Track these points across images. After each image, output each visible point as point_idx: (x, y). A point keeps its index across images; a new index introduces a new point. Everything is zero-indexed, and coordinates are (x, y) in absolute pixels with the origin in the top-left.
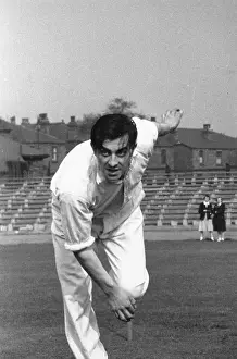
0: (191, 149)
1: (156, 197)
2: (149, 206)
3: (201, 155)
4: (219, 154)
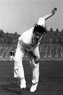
1: (5, 50)
3: (15, 40)
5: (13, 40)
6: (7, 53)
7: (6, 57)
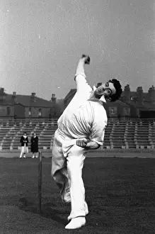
0: (24, 107)
1: (9, 133)
2: (5, 138)
3: (30, 110)
4: (40, 110)
5: (27, 109)
6: (13, 141)
7: (11, 148)
